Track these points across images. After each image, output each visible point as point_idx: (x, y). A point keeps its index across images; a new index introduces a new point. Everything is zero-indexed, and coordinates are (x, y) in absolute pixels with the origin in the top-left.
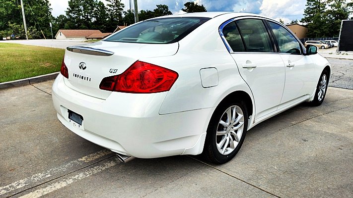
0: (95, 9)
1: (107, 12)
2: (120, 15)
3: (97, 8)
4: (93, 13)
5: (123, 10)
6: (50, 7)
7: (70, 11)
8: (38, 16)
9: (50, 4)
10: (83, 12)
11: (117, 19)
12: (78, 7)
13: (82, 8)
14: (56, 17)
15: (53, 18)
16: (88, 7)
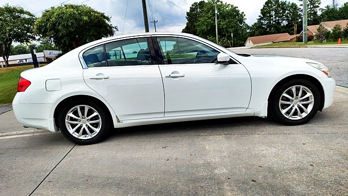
0: (287, 12)
1: (300, 12)
2: (315, 13)
3: (289, 11)
4: (284, 17)
5: (319, 7)
6: (245, 17)
7: (262, 18)
8: (230, 28)
9: (245, 15)
10: (274, 17)
11: (311, 18)
12: (270, 13)
13: (273, 13)
14: (251, 26)
15: (248, 27)
16: (279, 12)
